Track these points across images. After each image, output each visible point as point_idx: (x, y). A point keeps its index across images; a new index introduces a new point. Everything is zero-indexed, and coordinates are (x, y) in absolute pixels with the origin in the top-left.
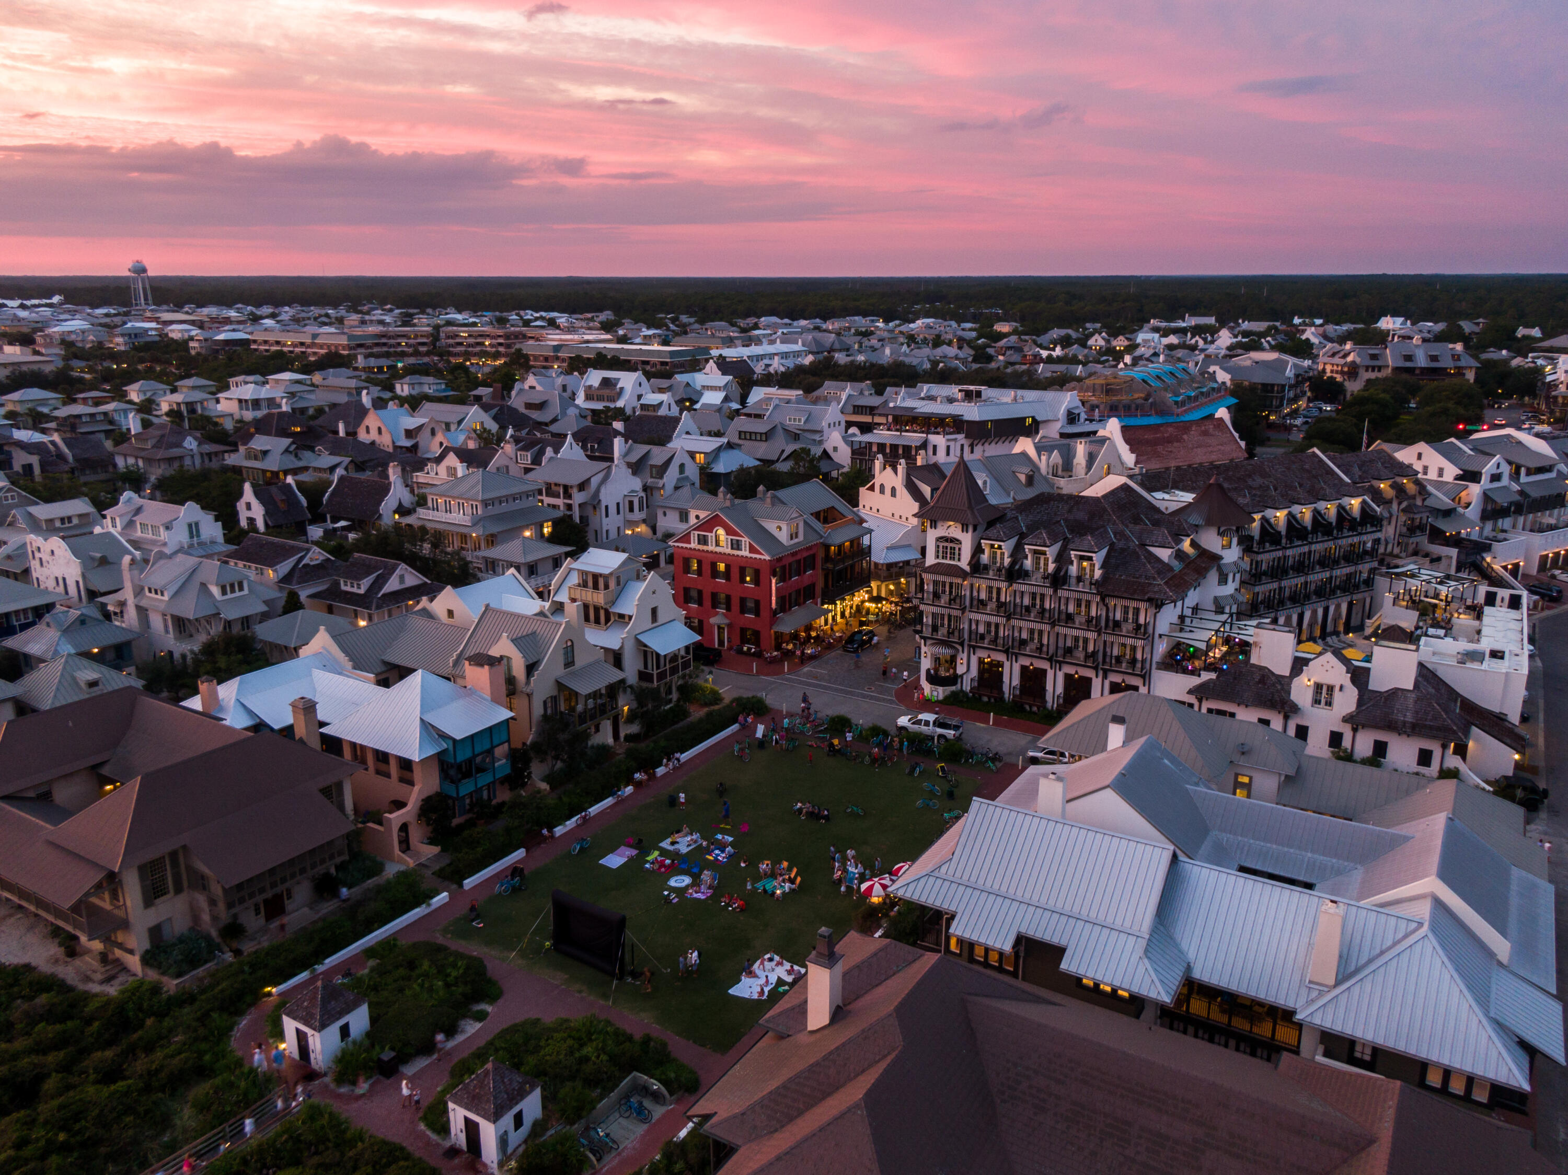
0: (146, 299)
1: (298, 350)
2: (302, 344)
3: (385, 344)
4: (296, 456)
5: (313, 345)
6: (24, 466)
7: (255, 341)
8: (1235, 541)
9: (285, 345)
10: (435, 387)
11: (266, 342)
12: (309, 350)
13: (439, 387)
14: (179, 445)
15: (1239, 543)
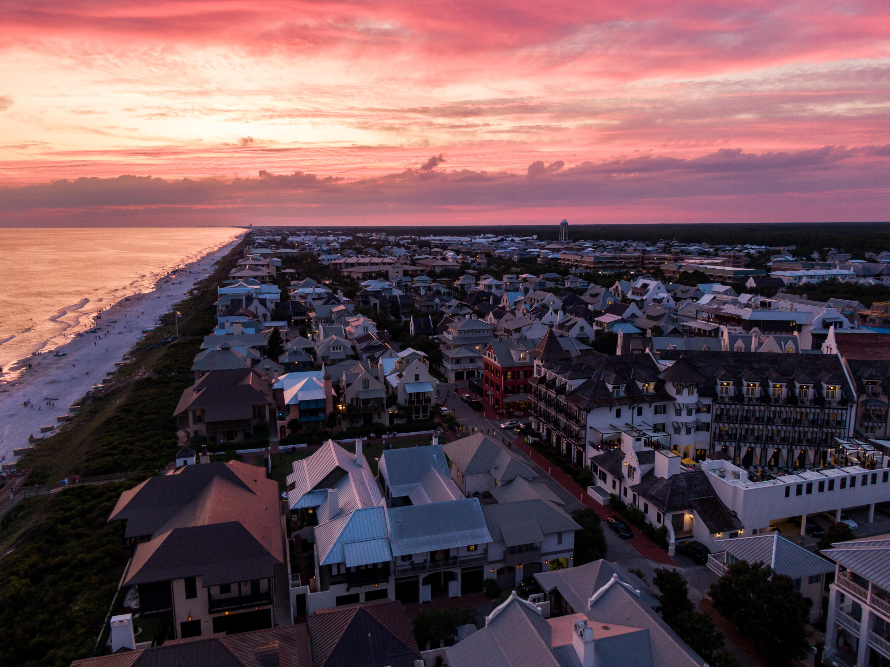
0: (565, 237)
1: (575, 263)
2: (577, 261)
3: (613, 262)
4: (461, 309)
5: (581, 261)
6: (374, 304)
7: (560, 259)
8: (695, 391)
9: (571, 261)
10: (581, 284)
11: (564, 259)
12: (579, 264)
13: (584, 284)
14: (432, 301)
15: (698, 392)
